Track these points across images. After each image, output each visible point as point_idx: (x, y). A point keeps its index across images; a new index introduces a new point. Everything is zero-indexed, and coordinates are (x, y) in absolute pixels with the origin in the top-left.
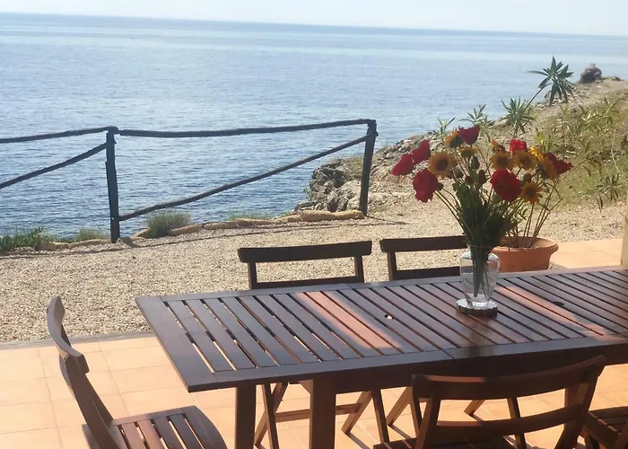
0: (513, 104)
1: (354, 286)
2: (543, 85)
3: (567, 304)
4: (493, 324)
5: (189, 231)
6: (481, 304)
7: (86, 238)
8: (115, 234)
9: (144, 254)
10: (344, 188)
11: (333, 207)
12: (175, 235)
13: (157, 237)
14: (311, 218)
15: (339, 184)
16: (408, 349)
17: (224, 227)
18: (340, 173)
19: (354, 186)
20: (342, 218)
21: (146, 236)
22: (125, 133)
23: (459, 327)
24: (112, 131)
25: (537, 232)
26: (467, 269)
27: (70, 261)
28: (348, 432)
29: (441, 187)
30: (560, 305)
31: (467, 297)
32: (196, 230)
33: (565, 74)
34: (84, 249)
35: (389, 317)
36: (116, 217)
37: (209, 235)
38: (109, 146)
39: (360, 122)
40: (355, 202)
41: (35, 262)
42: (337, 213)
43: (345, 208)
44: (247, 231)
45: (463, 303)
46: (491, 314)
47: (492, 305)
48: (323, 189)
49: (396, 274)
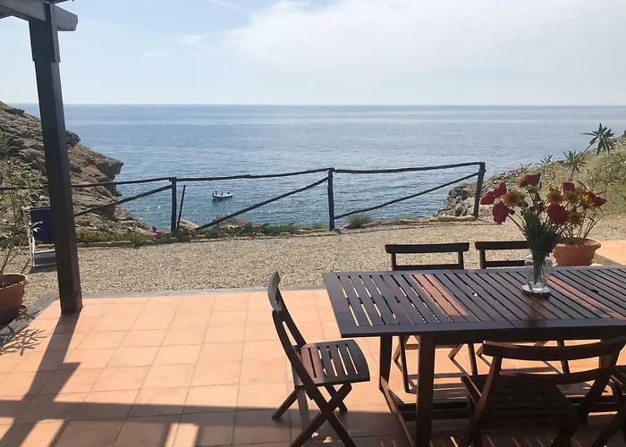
0: (570, 154)
1: (455, 271)
2: (592, 142)
3: (601, 292)
4: (546, 304)
5: (372, 226)
6: (538, 290)
7: (317, 228)
8: (332, 227)
9: (346, 238)
10: (465, 201)
11: (458, 213)
12: (363, 228)
13: (355, 228)
14: (442, 220)
15: (464, 198)
16: (485, 317)
17: (391, 224)
18: (466, 192)
19: (471, 200)
20: (462, 220)
21: (348, 228)
22: (338, 171)
23: (521, 305)
24: (331, 170)
25: (586, 234)
26: (529, 264)
27: (307, 241)
28: (452, 359)
29: (513, 212)
30: (596, 292)
31: (529, 284)
32: (376, 225)
33: (609, 134)
34: (316, 234)
35: (476, 295)
36: (332, 217)
37: (383, 228)
38: (330, 179)
39: (476, 163)
40: (472, 210)
41: (289, 241)
42: (461, 217)
43: (465, 215)
44: (405, 226)
45: (526, 288)
46: (545, 296)
47: (547, 290)
48: (455, 200)
49: (485, 264)
